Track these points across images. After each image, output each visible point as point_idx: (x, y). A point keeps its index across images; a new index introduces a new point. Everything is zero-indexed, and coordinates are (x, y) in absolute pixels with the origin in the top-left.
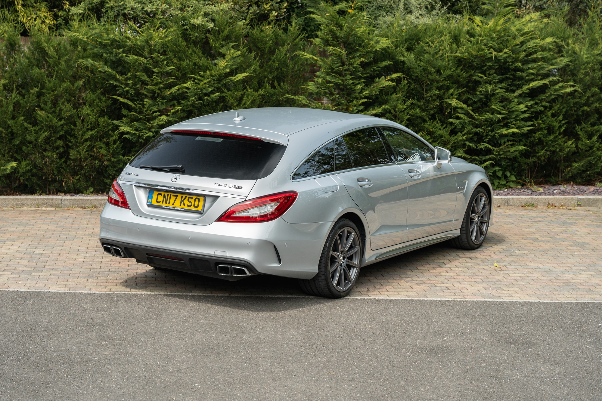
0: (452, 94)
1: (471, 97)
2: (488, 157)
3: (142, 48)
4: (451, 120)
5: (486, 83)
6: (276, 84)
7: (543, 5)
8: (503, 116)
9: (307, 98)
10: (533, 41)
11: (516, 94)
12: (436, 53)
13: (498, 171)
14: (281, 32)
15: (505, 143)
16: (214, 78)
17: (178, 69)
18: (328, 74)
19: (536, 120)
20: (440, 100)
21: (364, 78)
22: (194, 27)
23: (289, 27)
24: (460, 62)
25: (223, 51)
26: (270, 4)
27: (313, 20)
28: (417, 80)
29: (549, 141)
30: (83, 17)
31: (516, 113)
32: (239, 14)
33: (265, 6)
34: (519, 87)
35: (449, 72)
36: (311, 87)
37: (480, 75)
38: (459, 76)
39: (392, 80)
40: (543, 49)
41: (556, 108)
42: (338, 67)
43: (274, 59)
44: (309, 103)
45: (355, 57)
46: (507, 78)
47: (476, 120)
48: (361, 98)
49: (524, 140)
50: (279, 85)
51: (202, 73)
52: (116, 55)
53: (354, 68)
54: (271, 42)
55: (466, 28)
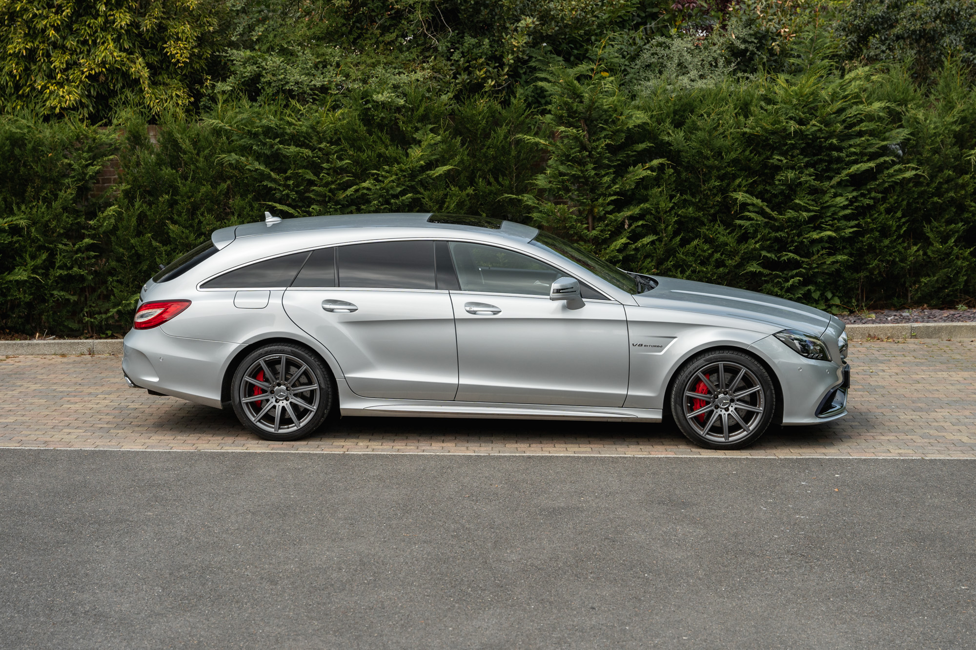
0: (739, 186)
1: (768, 188)
2: (795, 272)
3: (307, 136)
4: (738, 222)
5: (787, 168)
6: (492, 180)
7: (879, 54)
8: (812, 214)
9: (535, 197)
10: (855, 107)
11: (834, 181)
12: (715, 129)
13: (814, 291)
14: (499, 107)
15: (818, 251)
16: (405, 173)
17: (356, 162)
18: (562, 163)
19: (863, 219)
20: (722, 194)
21: (614, 166)
22: (378, 106)
23: (512, 99)
24: (750, 140)
25: (417, 136)
26: (484, 70)
27: (542, 90)
28: (690, 168)
29: (885, 247)
30: (232, 97)
31: (833, 209)
32: (443, 84)
33: (478, 73)
34: (838, 172)
35: (733, 155)
36: (541, 181)
37: (777, 157)
38: (750, 160)
39: (652, 169)
40: (870, 118)
41: (892, 201)
42: (576, 152)
43: (490, 144)
44: (538, 204)
45: (601, 138)
46: (821, 161)
47: (775, 220)
48: (610, 195)
49: (848, 246)
50: (497, 180)
51: (386, 168)
52: (272, 146)
53: (598, 153)
54: (484, 122)
55: (762, 91)
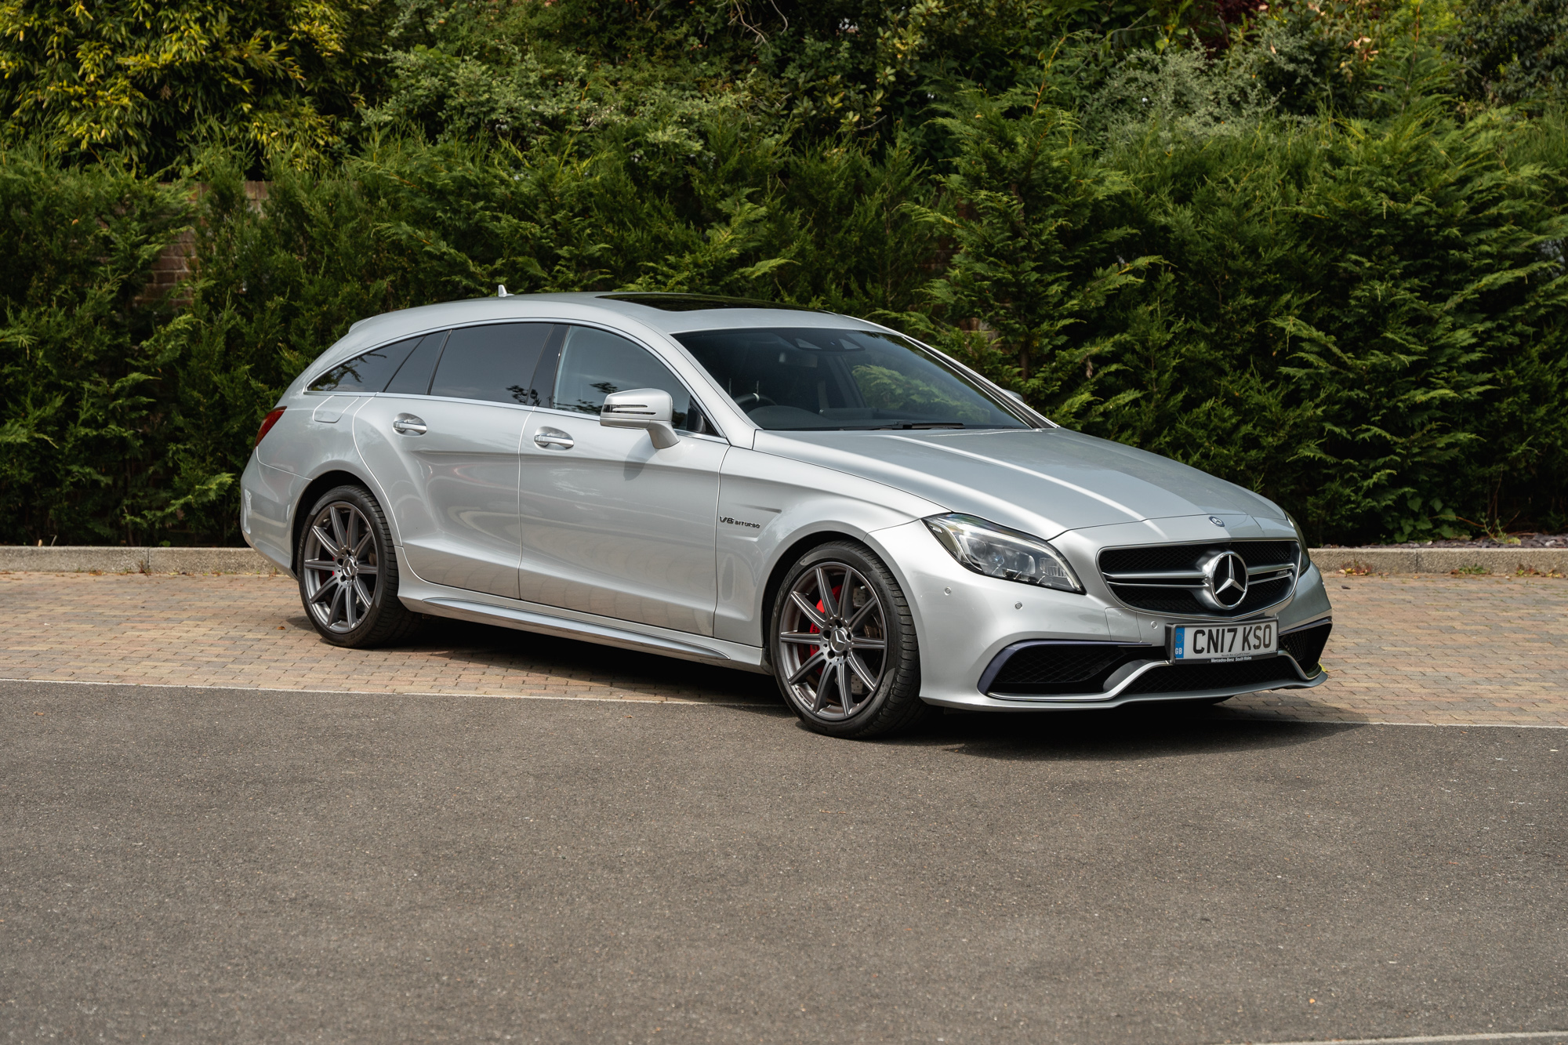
0: (1288, 306)
1: (1336, 312)
2: (1381, 461)
3: (532, 203)
4: (1284, 370)
5: (1372, 277)
6: (854, 286)
7: (1523, 89)
8: (1415, 358)
9: (930, 318)
10: (1487, 175)
11: (1450, 304)
12: (1247, 205)
13: (1412, 498)
14: (866, 161)
15: (1423, 425)
16: (702, 270)
17: (618, 249)
18: (979, 258)
19: (1502, 370)
20: (1257, 321)
21: (1069, 268)
22: (655, 151)
23: (890, 150)
24: (1305, 227)
25: (725, 206)
26: (841, 95)
27: (945, 130)
28: (1201, 273)
29: (1537, 420)
30: (393, 131)
31: (1449, 351)
32: (767, 119)
33: (829, 99)
34: (1459, 286)
35: (1278, 253)
36: (939, 290)
37: (1354, 257)
38: (1305, 263)
39: (1136, 272)
40: (1515, 193)
41: (1551, 339)
42: (1003, 240)
43: (851, 225)
44: (934, 330)
45: (1047, 217)
46: (1428, 268)
47: (1349, 369)
48: (1062, 317)
49: (1472, 419)
50: (862, 287)
51: (671, 259)
52: (471, 214)
53: (1042, 243)
54: (842, 185)
55: (1326, 145)
